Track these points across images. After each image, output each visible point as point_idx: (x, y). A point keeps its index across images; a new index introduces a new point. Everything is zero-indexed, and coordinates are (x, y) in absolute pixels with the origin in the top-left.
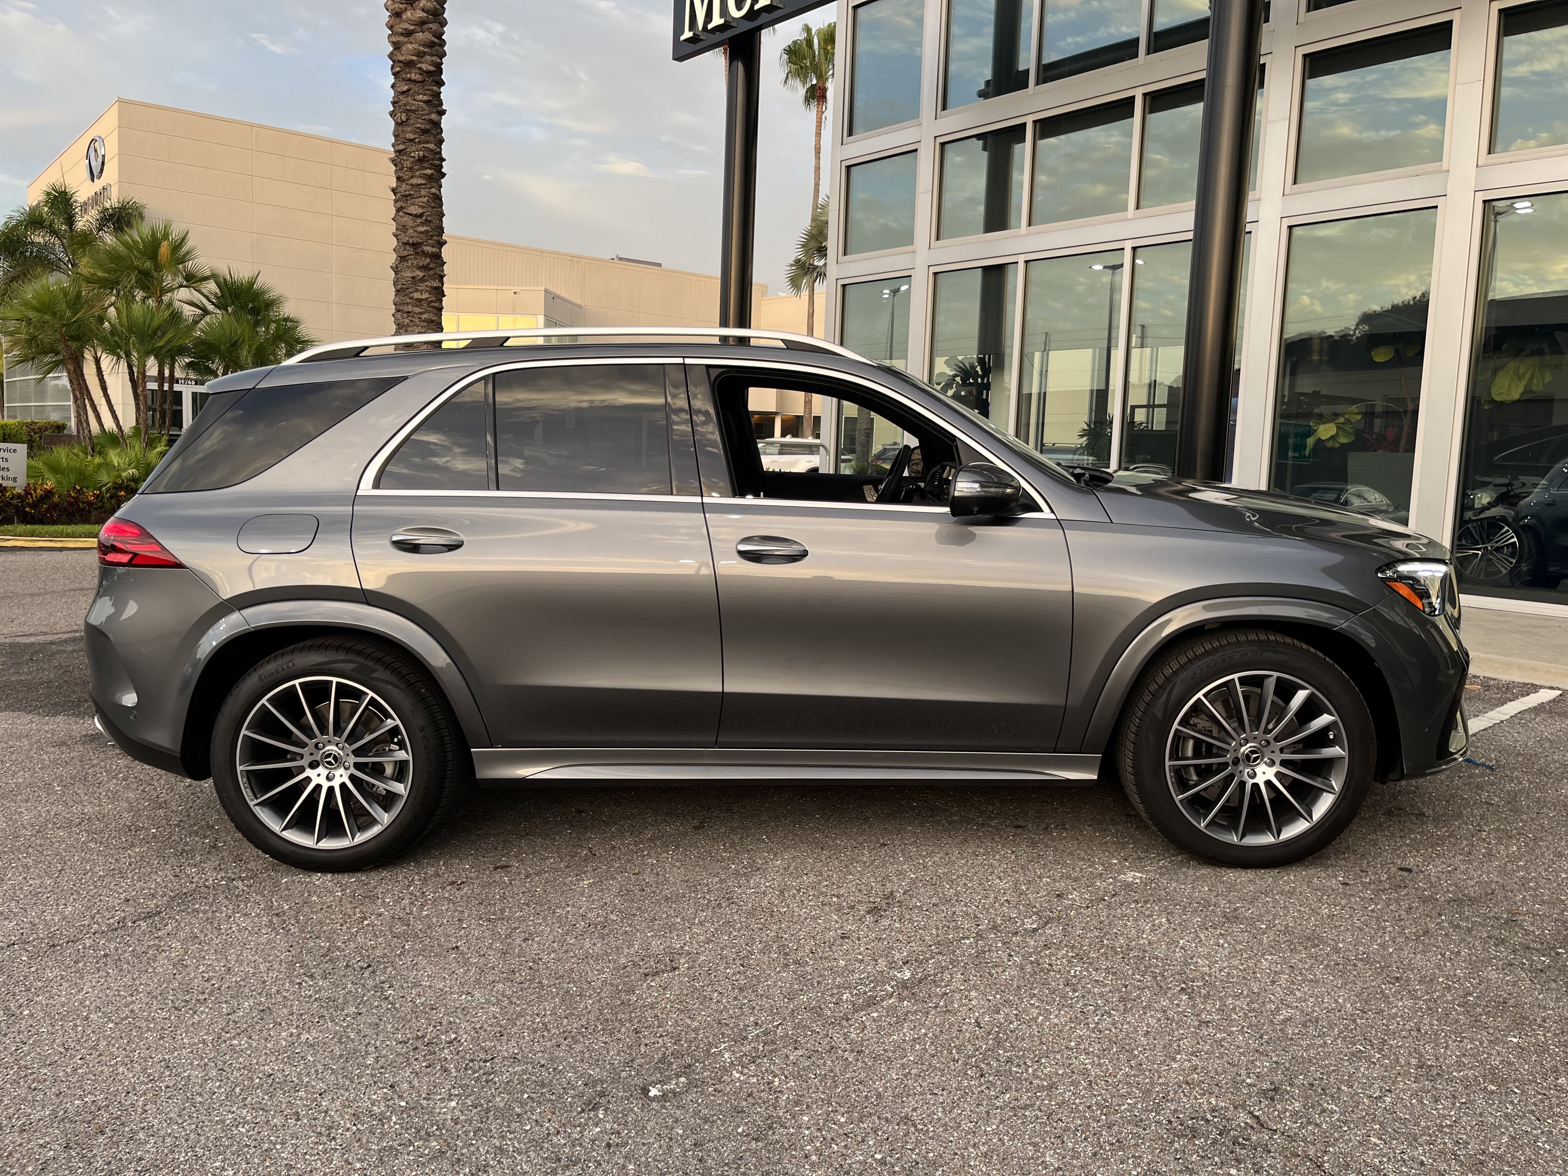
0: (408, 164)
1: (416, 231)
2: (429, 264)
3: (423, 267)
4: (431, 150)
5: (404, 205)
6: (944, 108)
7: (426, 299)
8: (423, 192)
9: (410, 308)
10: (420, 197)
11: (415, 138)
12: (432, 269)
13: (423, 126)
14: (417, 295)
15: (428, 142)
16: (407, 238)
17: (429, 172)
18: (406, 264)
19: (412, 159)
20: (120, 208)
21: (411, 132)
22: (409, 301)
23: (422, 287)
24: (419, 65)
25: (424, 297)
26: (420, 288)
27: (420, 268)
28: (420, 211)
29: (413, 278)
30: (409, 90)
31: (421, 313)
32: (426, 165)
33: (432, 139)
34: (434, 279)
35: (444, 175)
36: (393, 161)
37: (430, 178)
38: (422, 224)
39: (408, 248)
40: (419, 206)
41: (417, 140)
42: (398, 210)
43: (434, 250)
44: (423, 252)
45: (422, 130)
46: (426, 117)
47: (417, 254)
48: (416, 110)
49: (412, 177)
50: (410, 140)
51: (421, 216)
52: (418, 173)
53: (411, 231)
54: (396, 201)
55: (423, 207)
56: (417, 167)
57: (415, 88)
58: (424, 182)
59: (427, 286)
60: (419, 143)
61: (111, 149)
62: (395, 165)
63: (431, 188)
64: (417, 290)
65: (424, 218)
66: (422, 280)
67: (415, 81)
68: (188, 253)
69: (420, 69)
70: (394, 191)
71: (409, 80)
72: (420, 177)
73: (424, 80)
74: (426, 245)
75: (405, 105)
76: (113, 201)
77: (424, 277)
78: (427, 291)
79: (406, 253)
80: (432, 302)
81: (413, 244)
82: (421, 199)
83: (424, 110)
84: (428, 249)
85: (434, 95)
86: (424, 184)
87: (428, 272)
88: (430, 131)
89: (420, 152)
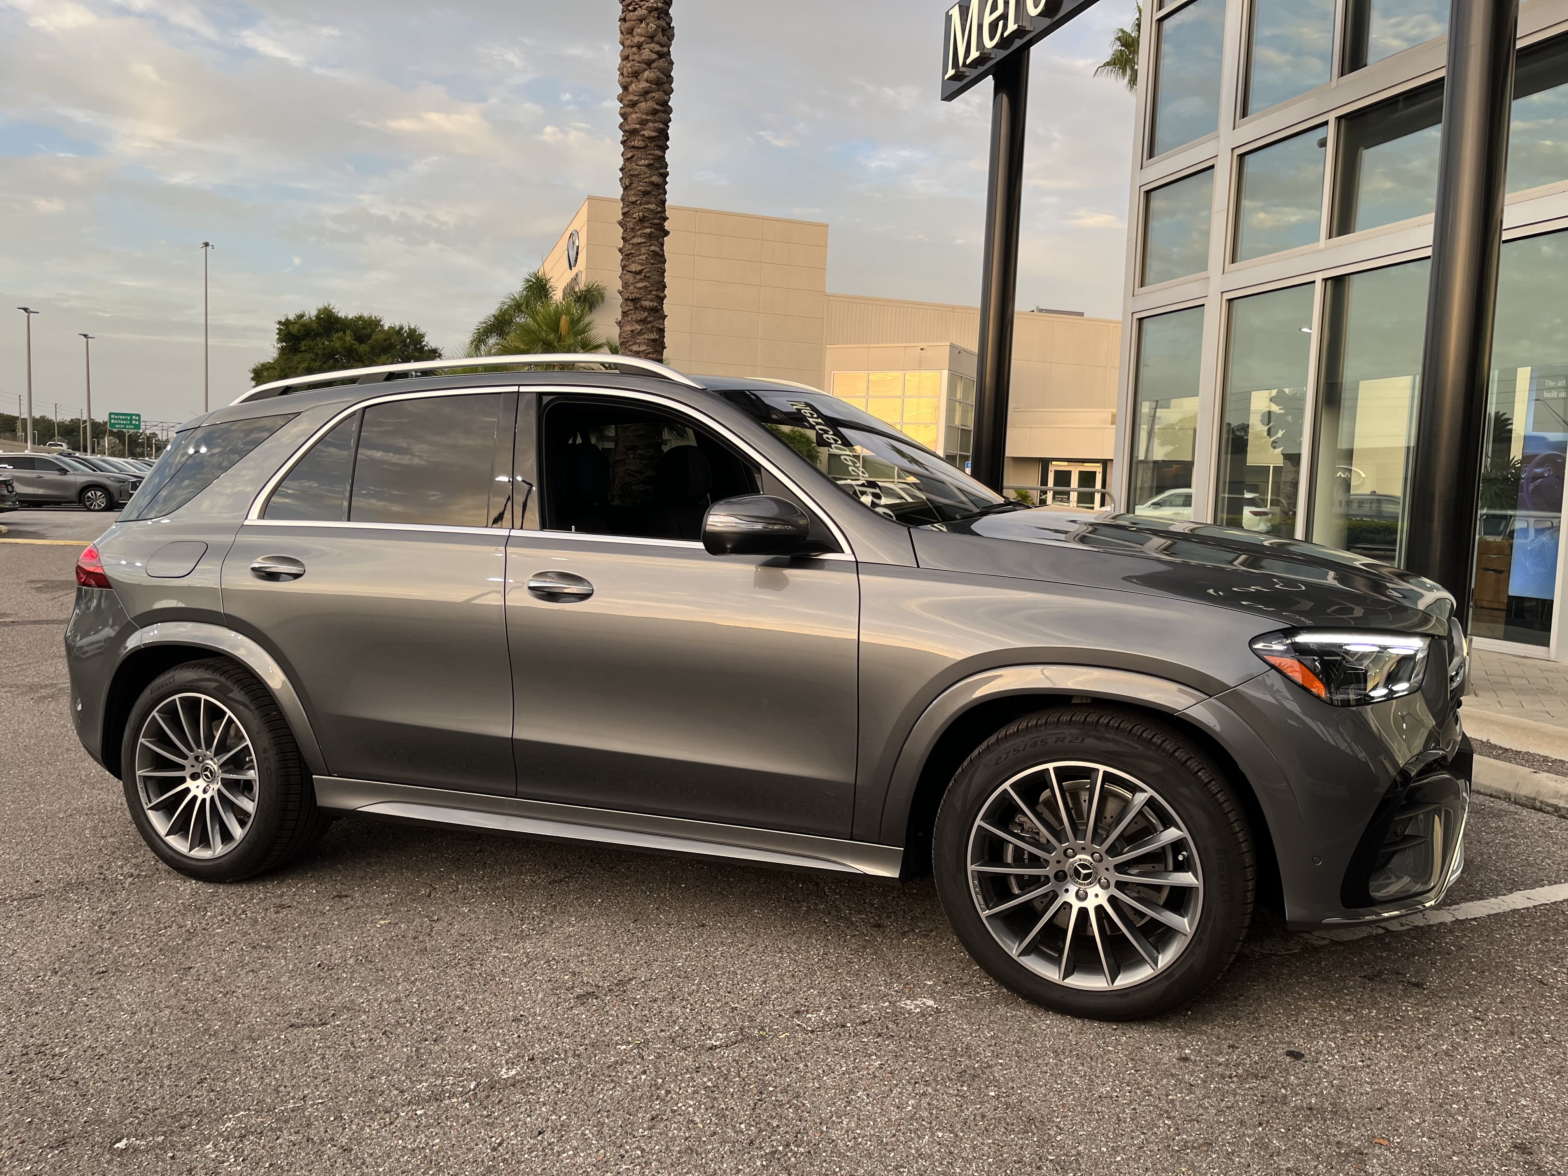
0: (631, 225)
1: (635, 287)
2: (646, 317)
3: (641, 321)
4: (652, 210)
5: (627, 263)
6: (1244, 115)
7: (644, 351)
8: (643, 250)
10: (640, 255)
11: (637, 200)
12: (650, 322)
13: (643, 189)
14: (635, 348)
15: (648, 203)
16: (628, 295)
17: (648, 231)
18: (627, 319)
19: (634, 220)
20: (586, 291)
21: (634, 195)
22: (628, 353)
23: (640, 339)
24: (642, 132)
25: (641, 349)
26: (638, 341)
27: (638, 322)
28: (639, 268)
29: (632, 331)
30: (632, 157)
32: (646, 224)
33: (653, 200)
34: (652, 332)
35: (667, 233)
36: (620, 223)
37: (650, 236)
38: (641, 280)
39: (629, 303)
40: (639, 263)
41: (639, 202)
42: (624, 268)
43: (651, 304)
44: (641, 306)
45: (642, 192)
46: (647, 180)
47: (636, 308)
48: (638, 175)
49: (634, 237)
50: (633, 203)
51: (640, 272)
52: (639, 233)
53: (631, 288)
54: (622, 260)
55: (642, 264)
56: (638, 227)
57: (639, 154)
58: (643, 240)
59: (644, 338)
60: (641, 204)
61: (582, 241)
62: (622, 227)
63: (651, 246)
64: (635, 343)
65: (643, 274)
66: (640, 333)
67: (638, 148)
68: (588, 324)
69: (643, 135)
70: (620, 250)
71: (633, 147)
72: (641, 236)
73: (647, 146)
74: (645, 300)
75: (630, 171)
76: (581, 286)
77: (642, 330)
78: (645, 344)
79: (627, 308)
80: (649, 353)
81: (632, 300)
82: (641, 257)
83: (645, 173)
84: (647, 303)
85: (656, 159)
86: (645, 243)
87: (649, 326)
88: (653, 193)
89: (641, 213)
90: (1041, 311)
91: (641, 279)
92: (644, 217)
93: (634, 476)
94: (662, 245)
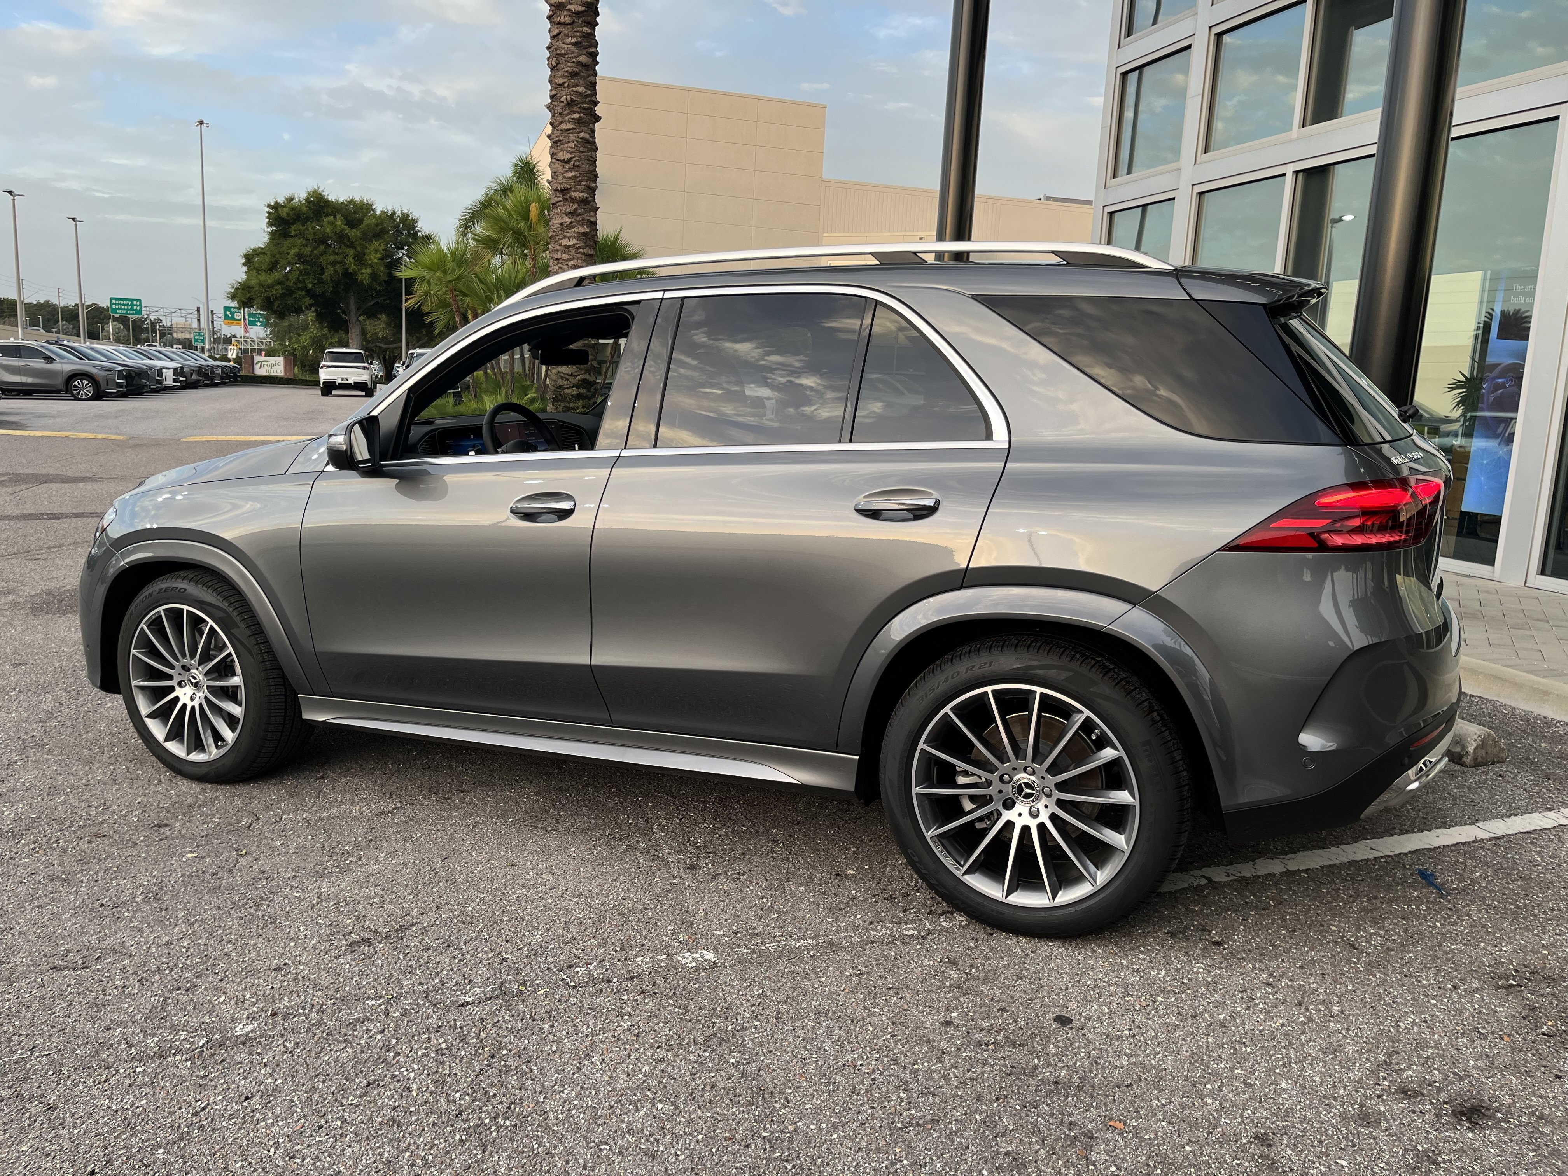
0: (558, 109)
1: (564, 177)
2: (575, 210)
3: (571, 213)
4: (581, 94)
5: (555, 151)
7: (574, 246)
8: (572, 137)
9: (559, 255)
10: (570, 142)
11: (564, 83)
12: (580, 214)
13: (571, 70)
14: (565, 242)
15: (577, 85)
16: (557, 185)
17: (577, 116)
18: (556, 211)
19: (562, 104)
21: (561, 76)
22: (558, 248)
23: (570, 233)
24: (569, 7)
25: (571, 243)
26: (568, 235)
27: (568, 214)
28: (568, 156)
29: (562, 224)
30: (559, 34)
31: (568, 260)
32: (575, 109)
33: (581, 82)
34: (582, 225)
35: (598, 119)
36: (548, 107)
37: (579, 122)
38: (570, 170)
39: (558, 194)
40: (568, 151)
41: (566, 85)
42: (553, 155)
43: (581, 195)
44: (571, 198)
45: (571, 73)
46: (575, 60)
47: (566, 200)
48: (565, 54)
49: (562, 122)
50: (561, 85)
51: (569, 161)
52: (567, 118)
53: (560, 177)
54: (551, 147)
55: (571, 153)
56: (566, 112)
57: (565, 30)
58: (572, 126)
59: (574, 232)
60: (569, 86)
62: (550, 111)
63: (580, 132)
64: (565, 237)
65: (572, 163)
66: (570, 226)
67: (565, 24)
69: (570, 10)
70: (549, 137)
71: (559, 23)
72: (569, 122)
73: (573, 22)
74: (575, 191)
75: (556, 49)
77: (571, 223)
78: (575, 237)
79: (556, 200)
80: (579, 248)
81: (562, 191)
82: (569, 144)
83: (573, 52)
84: (576, 195)
85: (584, 37)
86: (573, 129)
87: (578, 219)
88: (582, 74)
89: (568, 97)
90: (1048, 199)
91: (570, 168)
92: (572, 100)
93: (567, 380)
94: (593, 131)
